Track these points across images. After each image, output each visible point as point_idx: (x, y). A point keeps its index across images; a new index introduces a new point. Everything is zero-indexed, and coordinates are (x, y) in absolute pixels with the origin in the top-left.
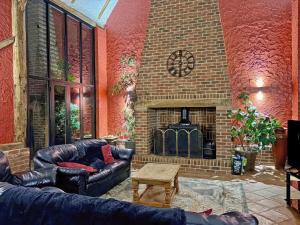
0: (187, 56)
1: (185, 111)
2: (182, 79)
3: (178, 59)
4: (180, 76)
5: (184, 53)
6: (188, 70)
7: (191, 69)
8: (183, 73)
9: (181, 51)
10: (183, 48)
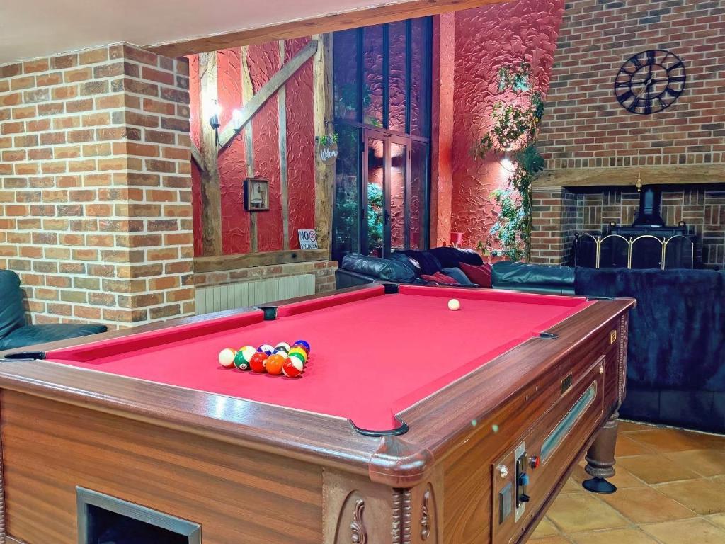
0: (667, 64)
1: (649, 195)
2: (652, 118)
3: (644, 71)
4: (648, 111)
5: (658, 58)
6: (667, 97)
7: (677, 94)
8: (655, 104)
9: (652, 53)
10: (656, 46)
